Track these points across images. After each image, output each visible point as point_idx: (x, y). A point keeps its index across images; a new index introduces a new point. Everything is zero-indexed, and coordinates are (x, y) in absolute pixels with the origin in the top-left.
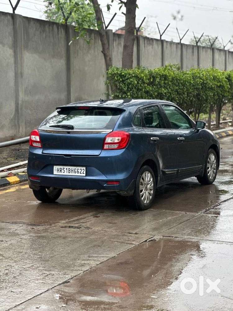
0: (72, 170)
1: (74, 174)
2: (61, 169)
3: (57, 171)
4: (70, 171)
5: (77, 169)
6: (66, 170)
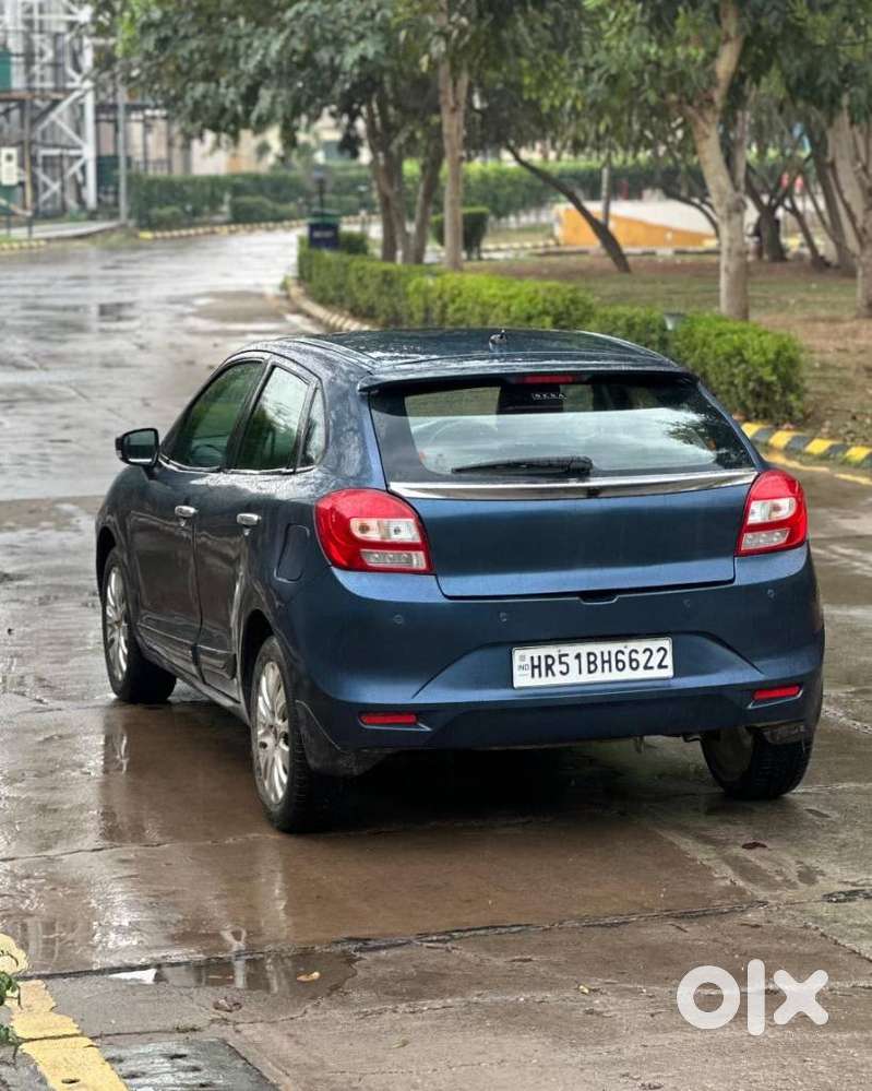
0: (606, 658)
1: (616, 676)
2: (550, 661)
3: (530, 672)
4: (594, 662)
5: (627, 651)
6: (574, 664)
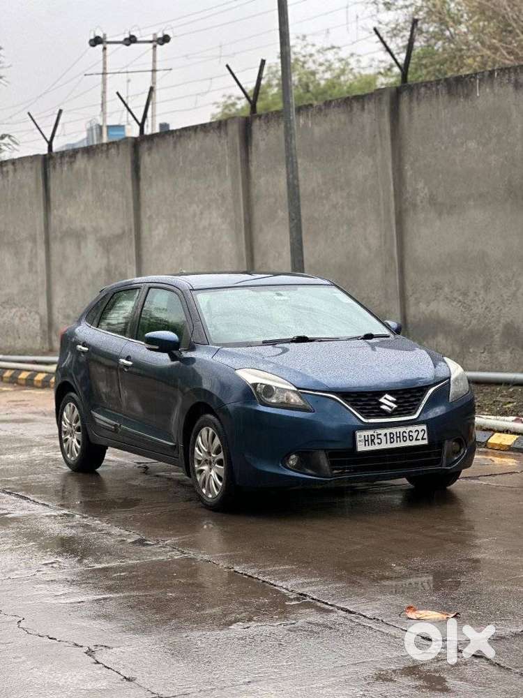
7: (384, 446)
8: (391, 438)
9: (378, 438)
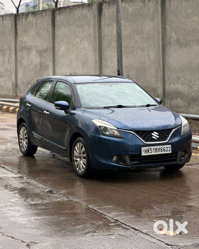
7: (153, 153)
8: (156, 150)
9: (151, 150)
